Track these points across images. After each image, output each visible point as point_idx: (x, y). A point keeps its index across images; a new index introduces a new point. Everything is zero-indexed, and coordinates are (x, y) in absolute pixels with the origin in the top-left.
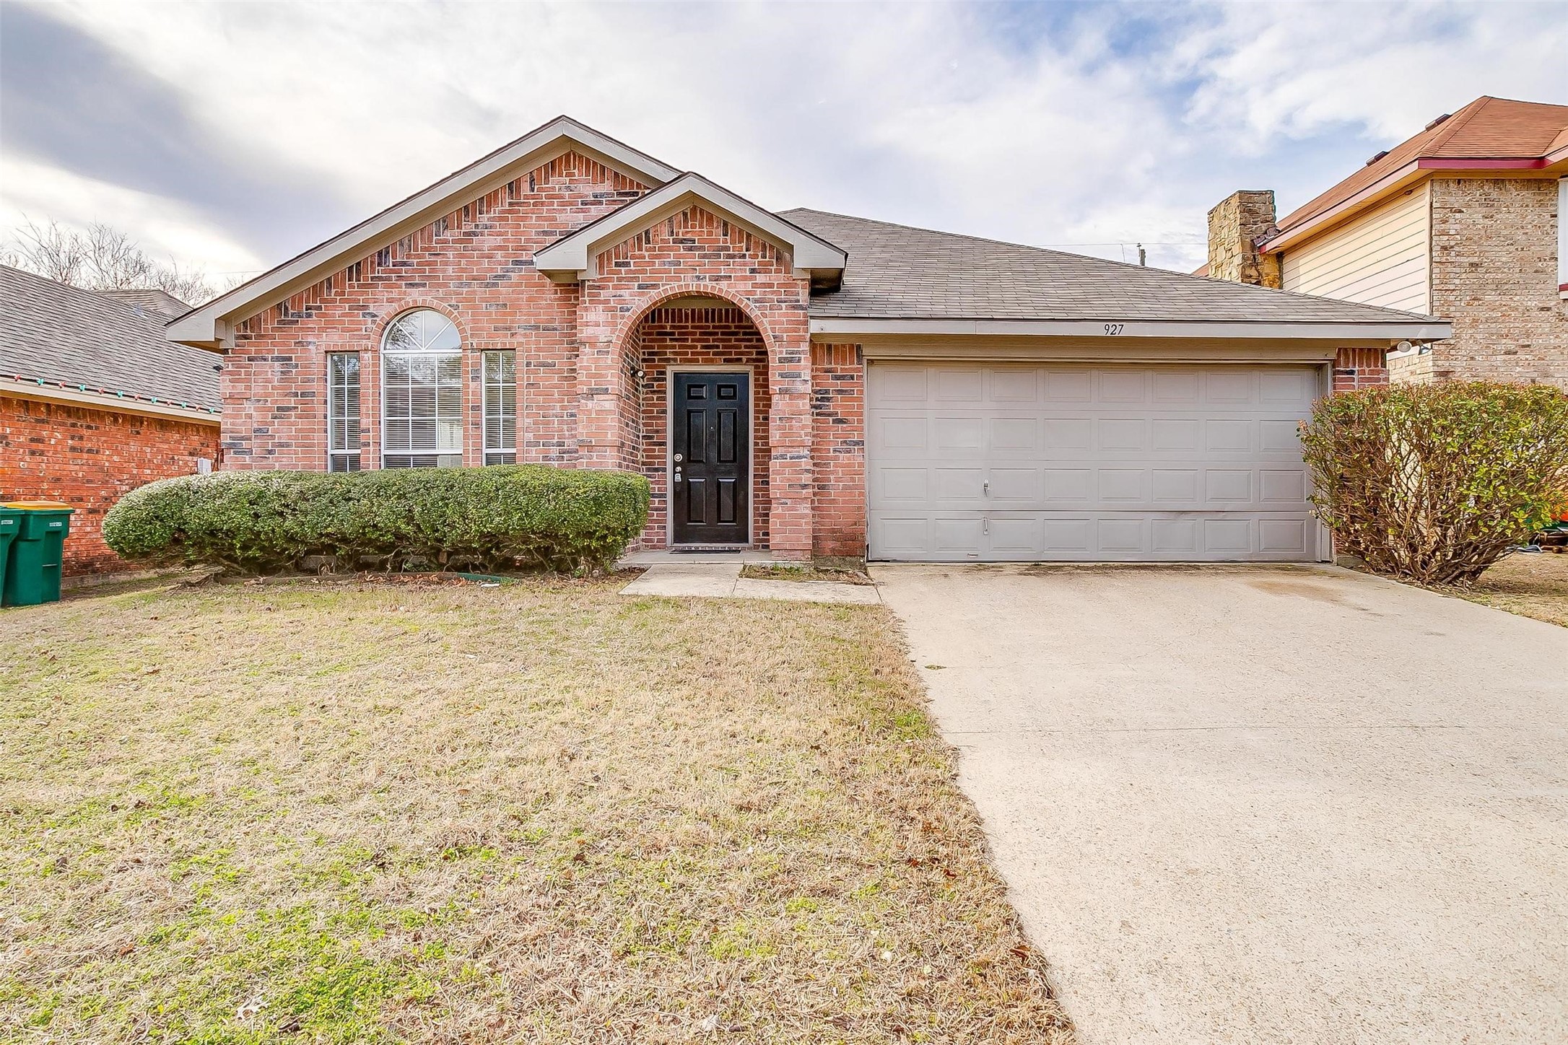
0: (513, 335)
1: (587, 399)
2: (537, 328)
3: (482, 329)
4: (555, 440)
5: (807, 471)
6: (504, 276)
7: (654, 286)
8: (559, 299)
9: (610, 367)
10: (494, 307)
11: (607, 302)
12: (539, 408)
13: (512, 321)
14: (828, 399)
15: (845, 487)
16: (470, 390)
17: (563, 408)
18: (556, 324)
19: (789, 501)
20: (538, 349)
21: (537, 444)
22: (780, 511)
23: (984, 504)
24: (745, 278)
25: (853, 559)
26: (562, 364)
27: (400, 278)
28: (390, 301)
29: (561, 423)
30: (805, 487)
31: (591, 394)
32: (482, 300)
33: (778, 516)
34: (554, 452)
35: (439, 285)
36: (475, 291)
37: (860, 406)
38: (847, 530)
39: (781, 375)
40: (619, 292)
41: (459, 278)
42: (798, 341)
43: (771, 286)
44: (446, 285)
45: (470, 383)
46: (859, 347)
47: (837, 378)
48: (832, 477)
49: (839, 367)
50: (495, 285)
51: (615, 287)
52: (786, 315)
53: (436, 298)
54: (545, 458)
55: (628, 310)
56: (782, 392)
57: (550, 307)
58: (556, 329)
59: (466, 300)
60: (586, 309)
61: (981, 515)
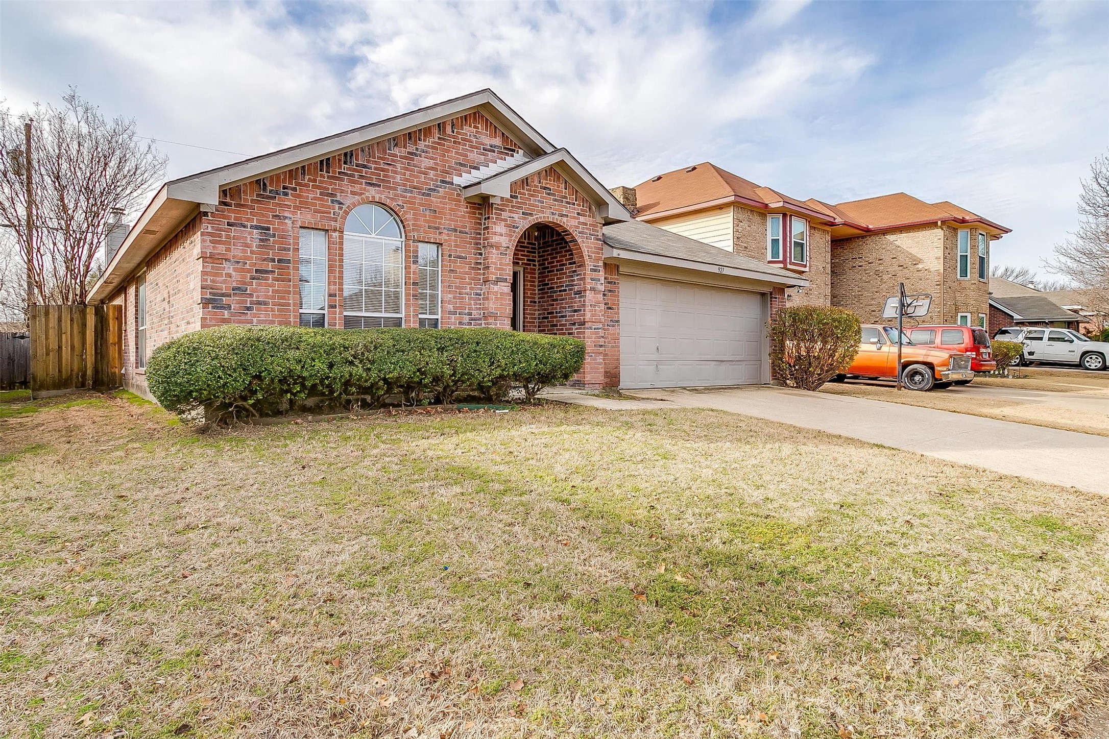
0: (440, 233)
1: (493, 284)
2: (456, 231)
3: (420, 226)
4: (467, 311)
5: (602, 337)
6: (435, 190)
7: (531, 215)
8: (467, 212)
9: (508, 265)
10: (428, 211)
11: (505, 220)
12: (456, 287)
13: (440, 223)
15: (612, 347)
16: (412, 270)
17: (471, 289)
18: (467, 230)
19: (593, 355)
20: (456, 246)
21: (455, 313)
22: (589, 361)
23: (657, 356)
24: (574, 218)
25: (615, 388)
26: (471, 257)
27: (361, 177)
28: (353, 193)
29: (470, 299)
30: (601, 346)
31: (496, 282)
32: (421, 204)
33: (589, 364)
34: (466, 319)
35: (390, 188)
36: (415, 198)
37: (618, 300)
38: (613, 371)
39: (591, 279)
40: (512, 215)
41: (405, 185)
42: (598, 260)
43: (586, 224)
44: (395, 189)
45: (412, 265)
46: (618, 266)
47: (611, 283)
48: (606, 340)
49: (613, 277)
50: (429, 195)
51: (510, 211)
52: (593, 243)
53: (388, 198)
54: (460, 323)
55: (517, 228)
56: (591, 289)
57: (464, 217)
58: (467, 233)
59: (410, 203)
60: (495, 223)
61: (656, 363)
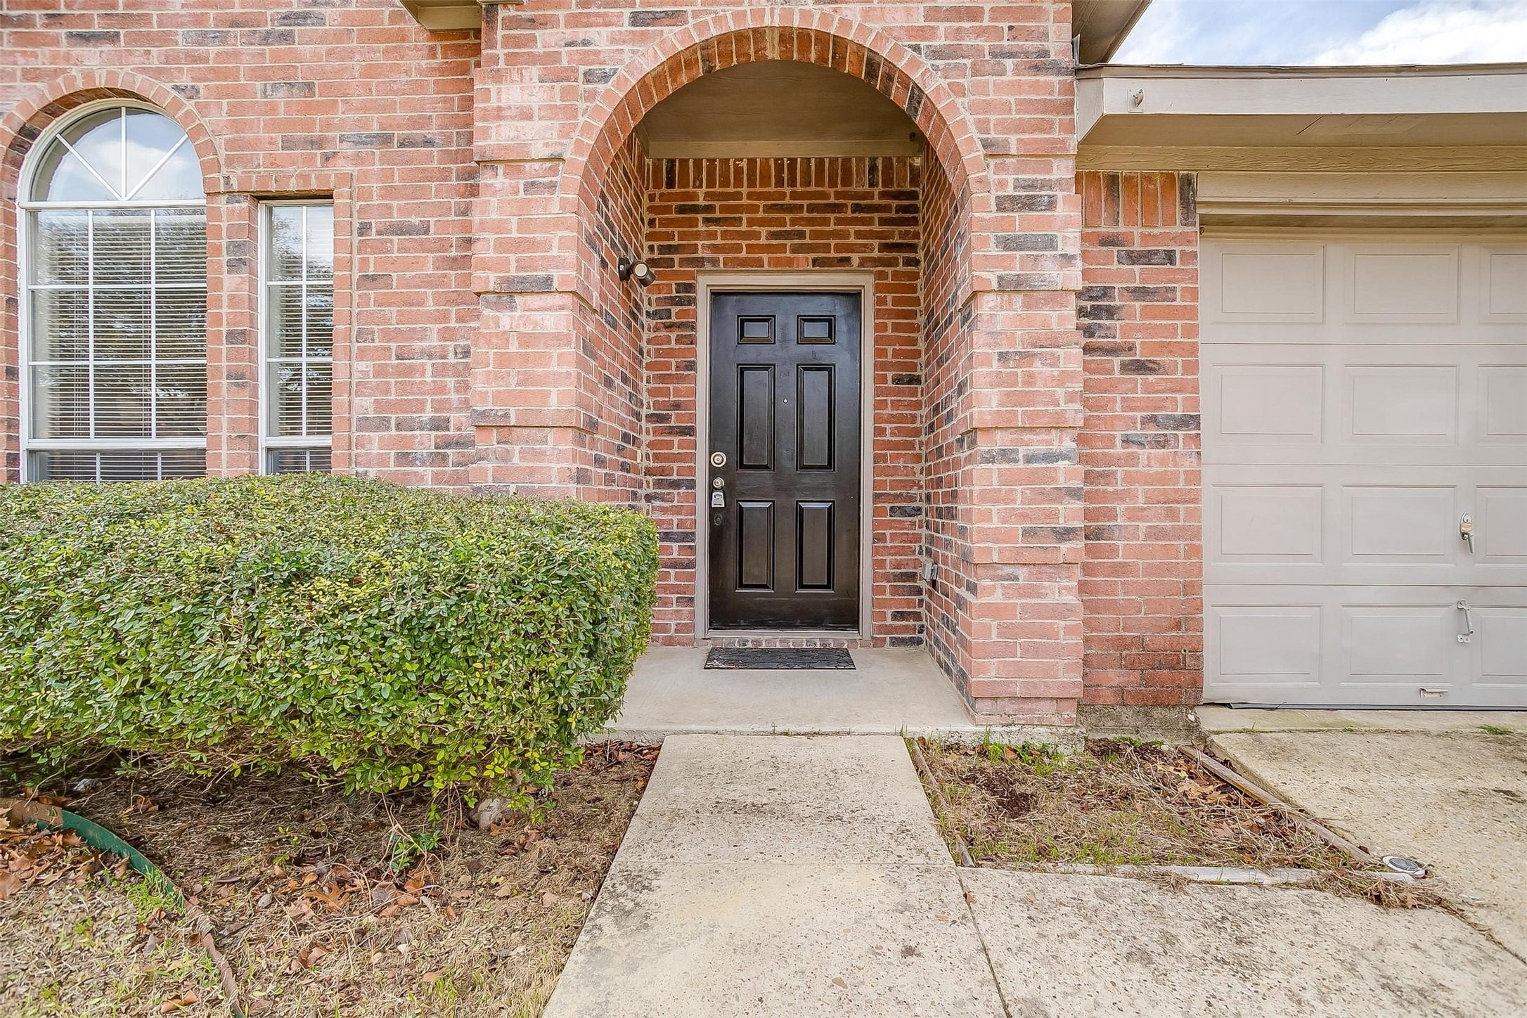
0: (327, 158)
1: (497, 306)
2: (386, 140)
3: (253, 145)
4: (427, 415)
5: (1074, 493)
6: (305, 16)
7: (674, 17)
8: (441, 71)
9: (558, 224)
10: (282, 92)
11: (553, 57)
12: (387, 335)
13: (328, 125)
14: (1111, 312)
15: (1154, 534)
16: (225, 294)
17: (446, 334)
18: (432, 132)
19: (1022, 573)
20: (389, 192)
21: (383, 424)
22: (997, 598)
23: (1459, 569)
25: (1172, 714)
26: (444, 227)
27: (54, 19)
28: (31, 75)
29: (440, 371)
30: (1065, 534)
31: (509, 292)
32: (257, 74)
33: (994, 611)
34: (424, 442)
35: (150, 39)
36: (236, 55)
37: (1192, 331)
38: (1159, 641)
39: (1006, 243)
40: (581, 33)
41: (199, 20)
42: (1046, 155)
43: (975, 14)
44: (165, 39)
45: (225, 276)
46: (1188, 182)
47: (1134, 258)
48: (1120, 507)
49: (1137, 231)
50: (286, 37)
51: (574, 21)
52: (1014, 87)
53: (143, 70)
54: (403, 458)
55: (605, 77)
56: (1007, 287)
57: (419, 87)
58: (428, 143)
59: (219, 74)
60: (498, 77)
61: (1451, 598)
